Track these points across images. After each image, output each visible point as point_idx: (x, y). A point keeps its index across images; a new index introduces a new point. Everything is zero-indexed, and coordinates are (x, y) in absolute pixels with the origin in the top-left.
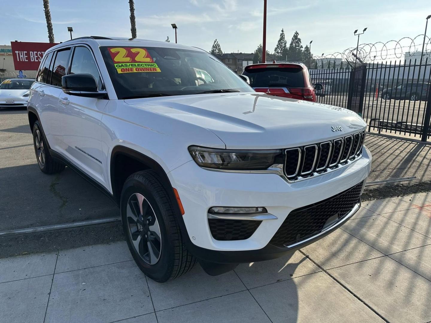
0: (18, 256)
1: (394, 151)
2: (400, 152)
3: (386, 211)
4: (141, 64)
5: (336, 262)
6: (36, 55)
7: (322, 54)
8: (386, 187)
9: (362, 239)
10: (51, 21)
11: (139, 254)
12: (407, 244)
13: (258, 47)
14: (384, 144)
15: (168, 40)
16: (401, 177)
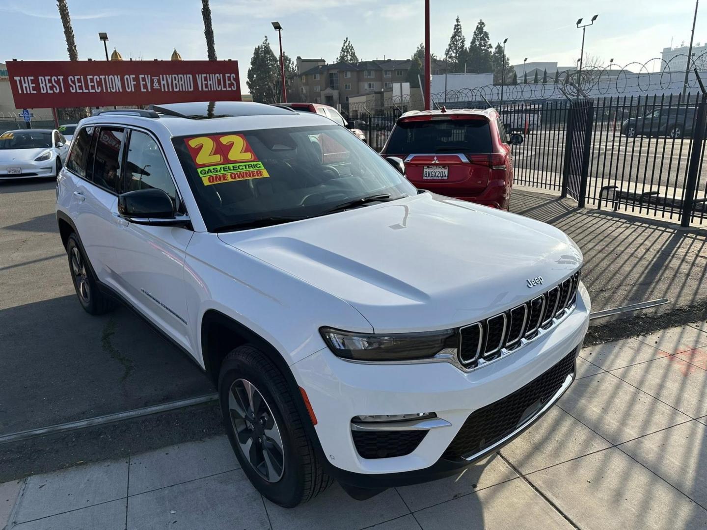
0: (70, 467)
1: (635, 249)
2: (645, 251)
3: (618, 365)
4: (238, 165)
5: (540, 461)
6: (49, 83)
7: (524, 59)
8: (621, 319)
9: (580, 419)
10: (71, 23)
11: (251, 464)
12: (647, 423)
13: (418, 48)
14: (622, 235)
15: (267, 42)
16: (644, 300)
